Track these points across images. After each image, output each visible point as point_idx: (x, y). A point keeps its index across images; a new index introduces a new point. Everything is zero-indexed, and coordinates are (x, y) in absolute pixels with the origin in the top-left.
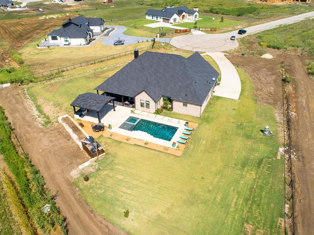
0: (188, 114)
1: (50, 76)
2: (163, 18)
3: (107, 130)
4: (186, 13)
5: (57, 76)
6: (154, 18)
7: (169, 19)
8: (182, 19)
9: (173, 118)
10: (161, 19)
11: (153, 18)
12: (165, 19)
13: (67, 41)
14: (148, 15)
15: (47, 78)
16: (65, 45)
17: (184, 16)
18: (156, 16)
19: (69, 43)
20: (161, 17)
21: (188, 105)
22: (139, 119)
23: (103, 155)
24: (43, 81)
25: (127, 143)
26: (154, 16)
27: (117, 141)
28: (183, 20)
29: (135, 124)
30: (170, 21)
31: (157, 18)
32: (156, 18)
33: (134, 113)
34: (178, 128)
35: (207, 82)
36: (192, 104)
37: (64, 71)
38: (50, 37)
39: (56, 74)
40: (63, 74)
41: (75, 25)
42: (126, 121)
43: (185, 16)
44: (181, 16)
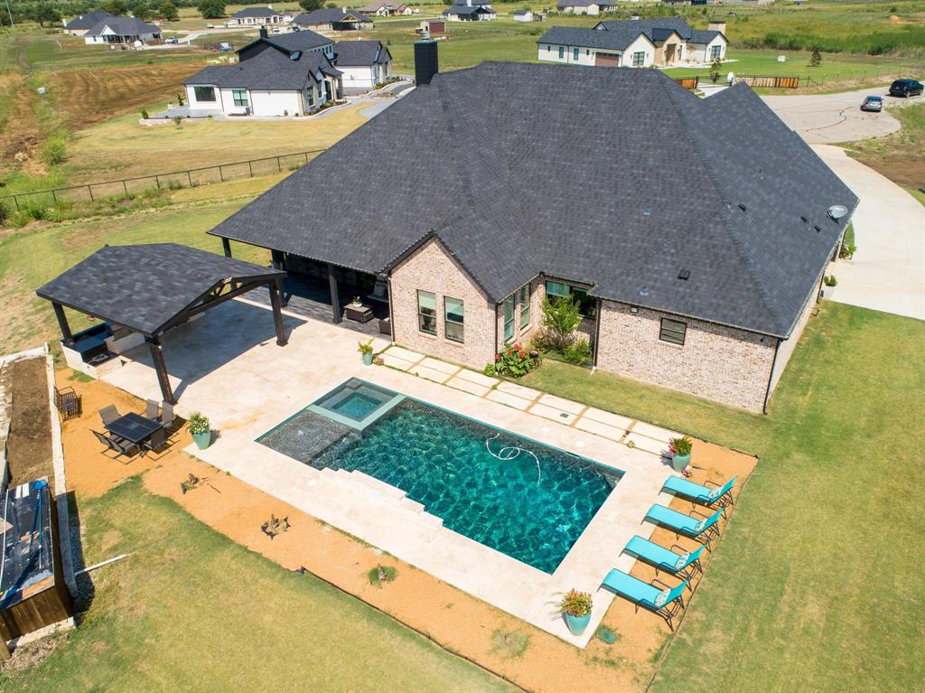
0: (686, 391)
1: (121, 201)
2: (598, 54)
3: (185, 446)
4: (681, 38)
5: (146, 201)
6: (565, 54)
7: (617, 56)
8: (664, 58)
9: (591, 409)
10: (590, 55)
11: (561, 56)
12: (605, 54)
13: (241, 102)
14: (547, 46)
15: (107, 209)
16: (233, 115)
17: (671, 48)
18: (572, 48)
19: (248, 109)
20: (591, 50)
21: (694, 336)
22: (393, 395)
23: (55, 636)
24: (88, 216)
25: (259, 556)
26: (566, 48)
27: (204, 527)
28: (670, 63)
29: (361, 426)
30: (620, 59)
31: (576, 52)
32: (572, 54)
33: (381, 363)
34: (619, 474)
35: (804, 220)
36: (717, 327)
37: (180, 187)
38: (191, 91)
39: (148, 195)
40: (173, 197)
41: (278, 52)
42: (318, 403)
43: (677, 47)
44: (662, 46)
